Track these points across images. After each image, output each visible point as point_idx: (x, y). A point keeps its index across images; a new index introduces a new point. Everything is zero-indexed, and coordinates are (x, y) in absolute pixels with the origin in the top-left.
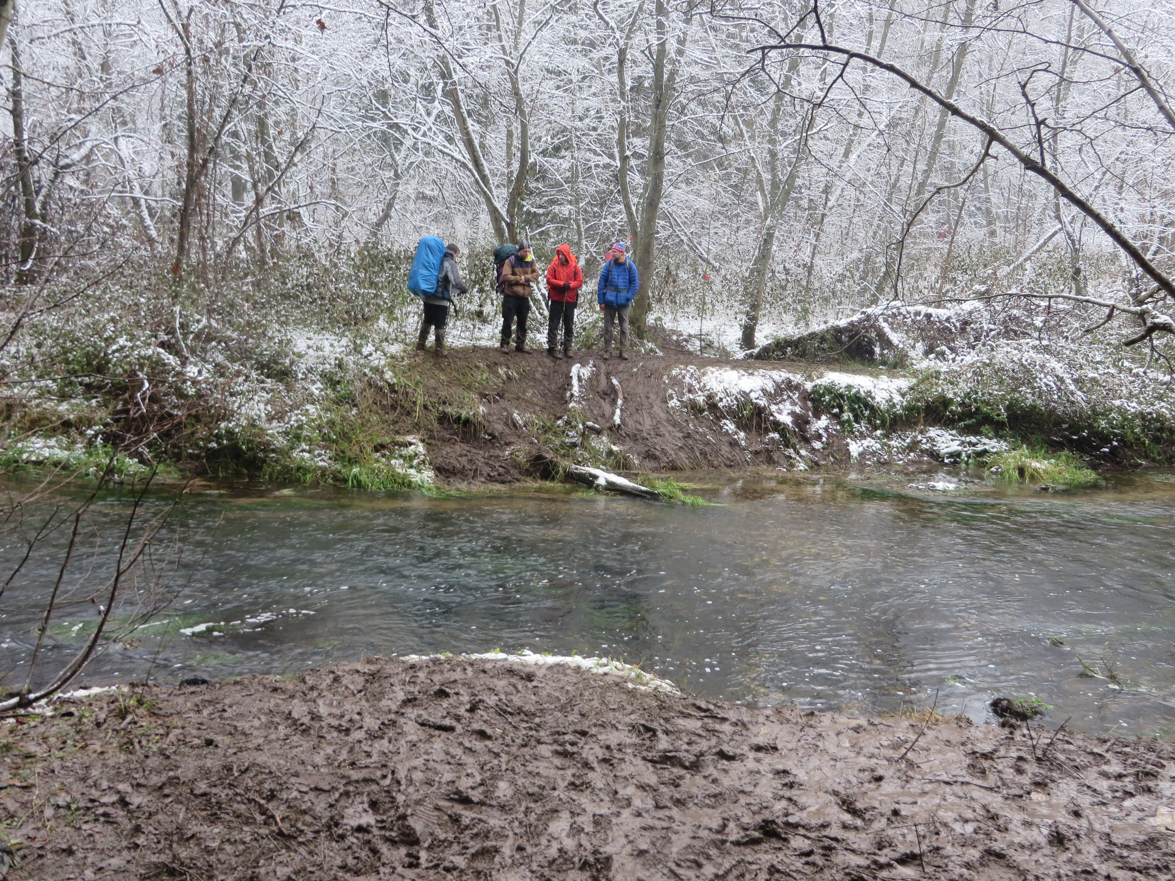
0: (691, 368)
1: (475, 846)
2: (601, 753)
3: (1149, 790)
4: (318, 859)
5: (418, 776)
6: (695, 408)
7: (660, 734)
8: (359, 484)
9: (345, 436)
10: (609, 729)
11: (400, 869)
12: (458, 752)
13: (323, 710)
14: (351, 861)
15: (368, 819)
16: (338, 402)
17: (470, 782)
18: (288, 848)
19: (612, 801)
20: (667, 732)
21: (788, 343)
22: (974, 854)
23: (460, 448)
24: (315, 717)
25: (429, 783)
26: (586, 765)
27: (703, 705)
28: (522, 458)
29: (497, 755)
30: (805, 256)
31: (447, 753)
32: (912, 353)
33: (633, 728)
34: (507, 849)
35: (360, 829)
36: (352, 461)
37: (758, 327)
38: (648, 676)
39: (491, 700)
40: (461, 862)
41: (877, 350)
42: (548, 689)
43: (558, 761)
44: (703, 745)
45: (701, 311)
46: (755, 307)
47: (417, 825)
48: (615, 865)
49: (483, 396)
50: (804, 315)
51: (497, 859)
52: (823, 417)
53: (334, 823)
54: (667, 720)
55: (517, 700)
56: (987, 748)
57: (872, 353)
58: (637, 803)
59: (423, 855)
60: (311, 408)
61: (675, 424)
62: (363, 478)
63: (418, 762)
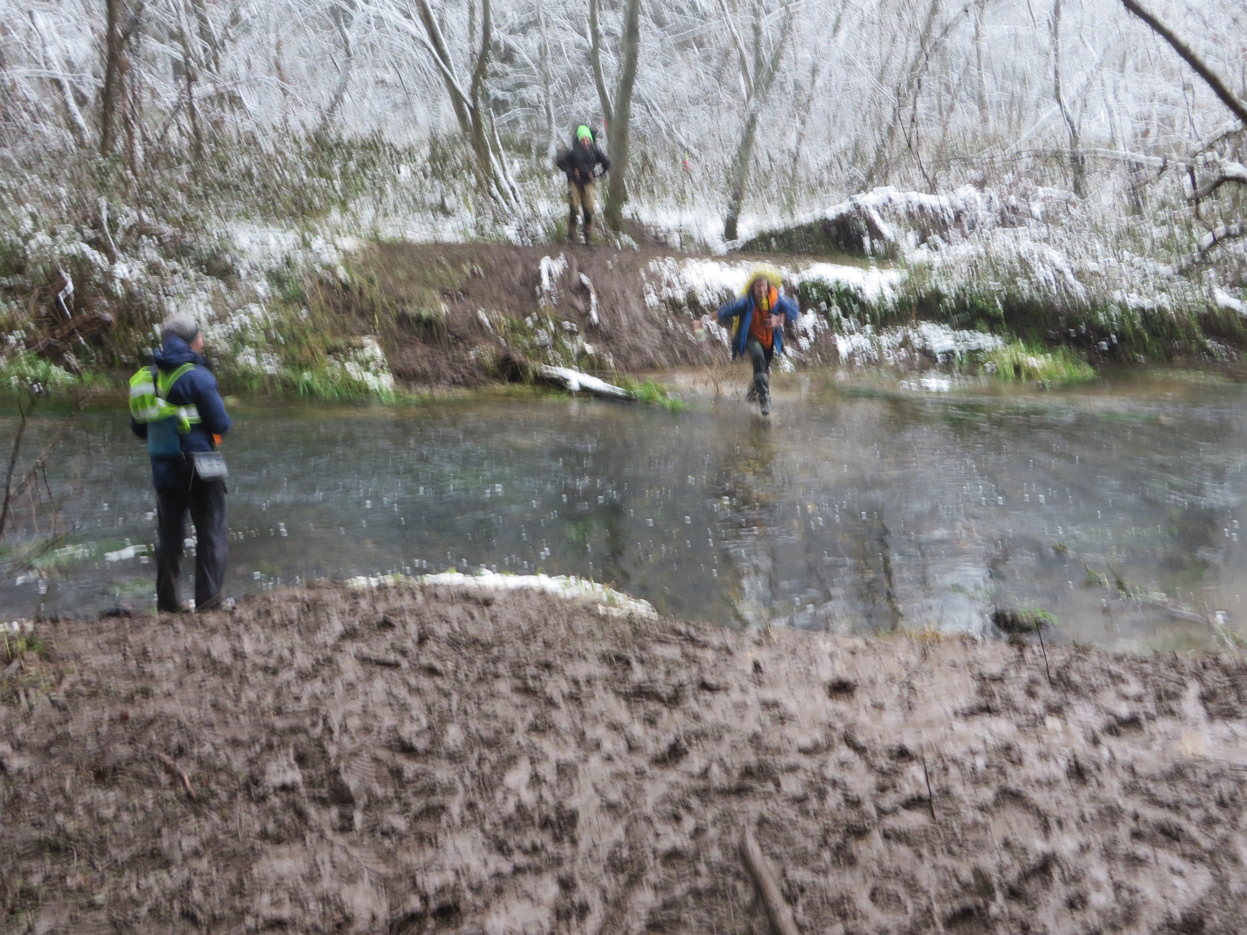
0: (670, 261)
1: (417, 804)
2: (566, 687)
3: (1172, 713)
4: (232, 826)
5: (354, 723)
6: (673, 304)
7: (634, 664)
8: (311, 392)
9: (293, 339)
10: (576, 658)
11: (329, 833)
12: (402, 692)
13: (248, 646)
14: (271, 827)
15: (295, 776)
16: (287, 301)
17: (415, 728)
18: (198, 815)
19: (579, 745)
20: (642, 661)
21: (773, 234)
22: (987, 794)
23: (421, 350)
24: (238, 655)
25: (367, 730)
26: (551, 702)
27: (682, 628)
28: (488, 360)
29: (447, 695)
30: (791, 142)
31: (390, 694)
32: (903, 244)
33: (605, 658)
34: (456, 806)
35: (284, 788)
36: (302, 367)
37: (740, 218)
38: (620, 597)
39: (442, 630)
40: (401, 823)
41: (867, 241)
42: (508, 615)
43: (517, 699)
44: (683, 675)
45: (681, 200)
46: (738, 197)
47: (352, 782)
48: (582, 820)
49: (445, 293)
50: (790, 206)
51: (444, 818)
52: (810, 311)
53: (254, 781)
54: (642, 648)
55: (472, 630)
56: (994, 669)
57: (861, 244)
58: (607, 746)
59: (358, 817)
60: (255, 309)
61: (652, 321)
62: (316, 385)
63: (356, 706)
